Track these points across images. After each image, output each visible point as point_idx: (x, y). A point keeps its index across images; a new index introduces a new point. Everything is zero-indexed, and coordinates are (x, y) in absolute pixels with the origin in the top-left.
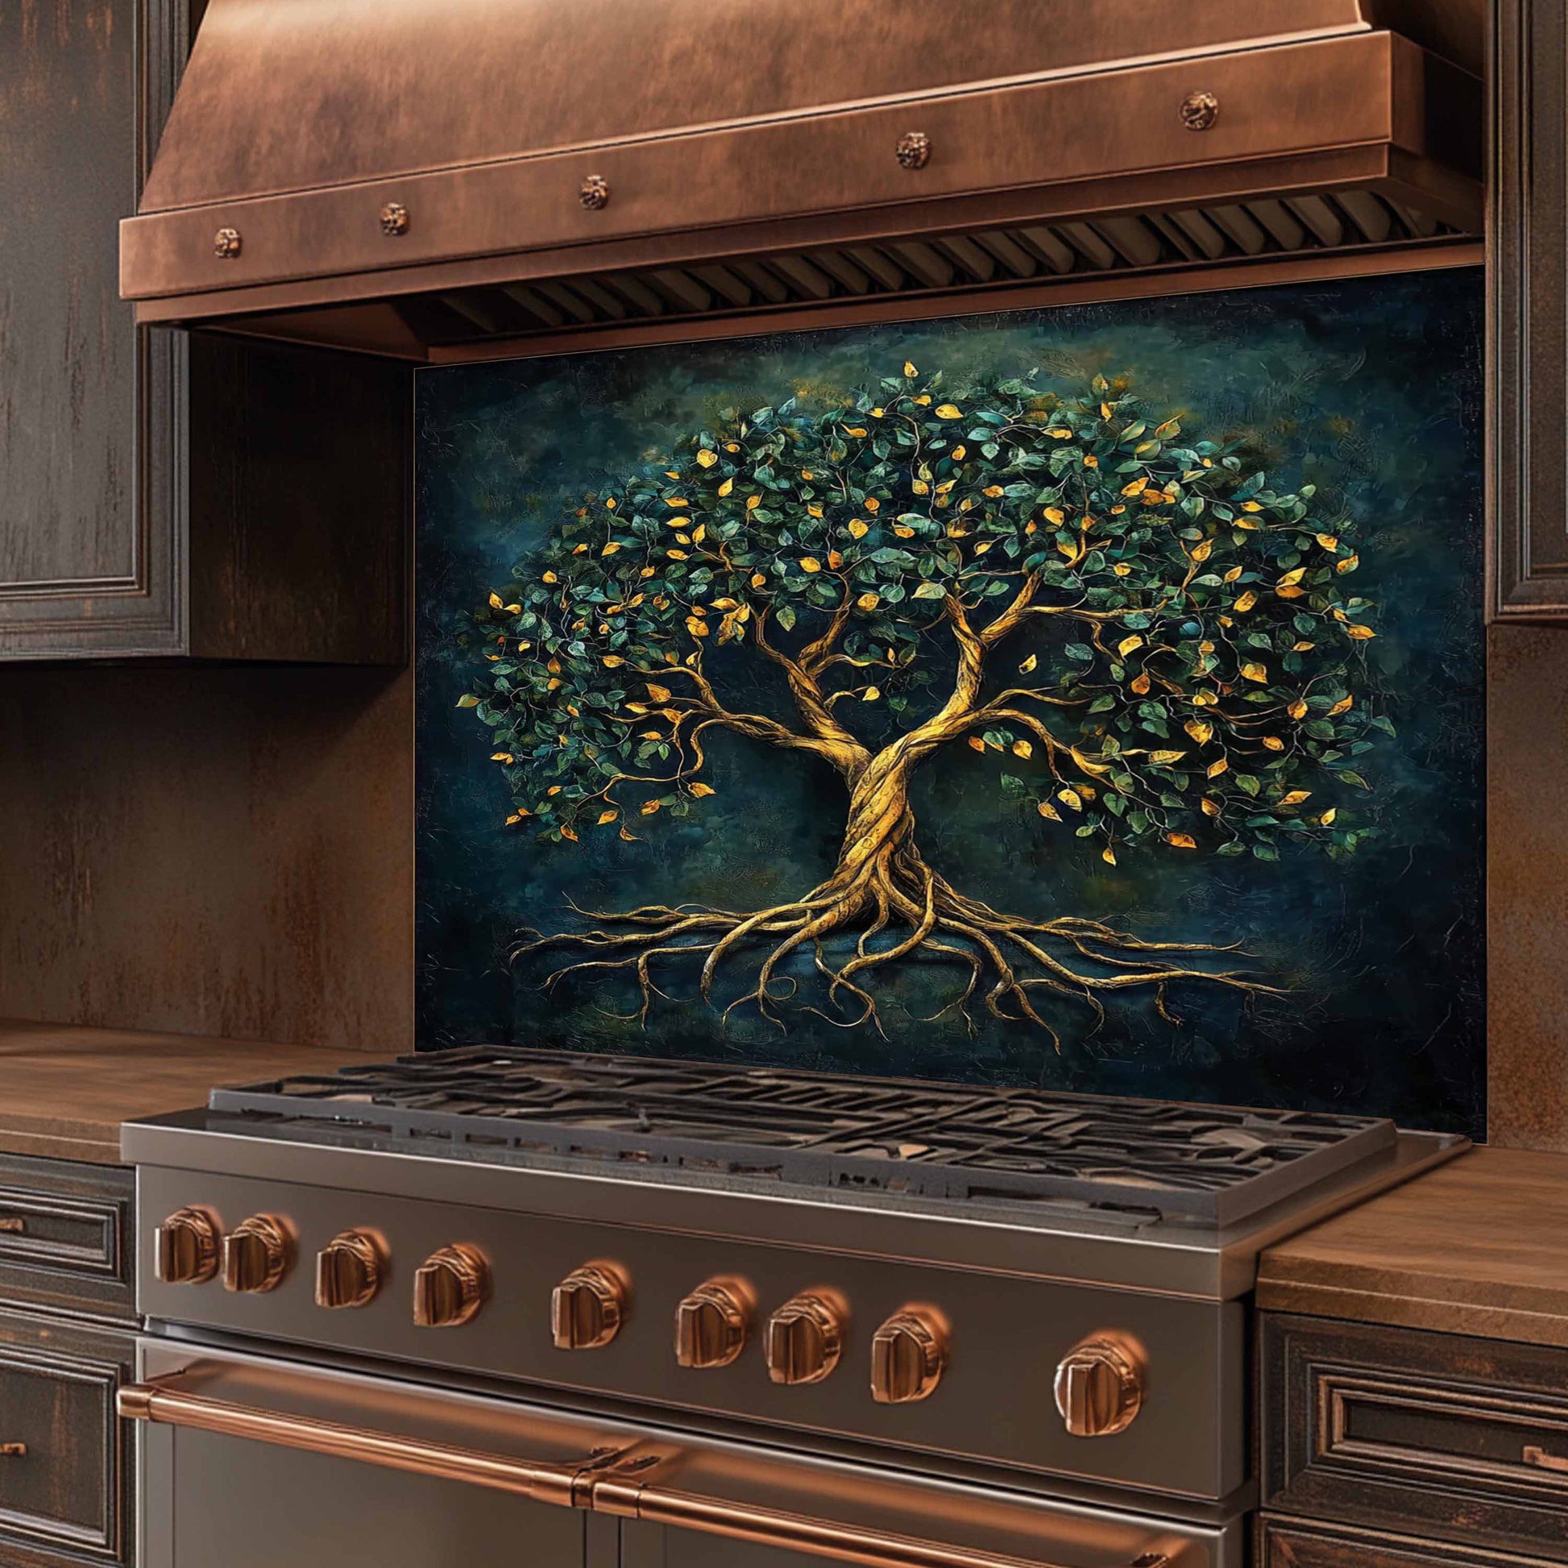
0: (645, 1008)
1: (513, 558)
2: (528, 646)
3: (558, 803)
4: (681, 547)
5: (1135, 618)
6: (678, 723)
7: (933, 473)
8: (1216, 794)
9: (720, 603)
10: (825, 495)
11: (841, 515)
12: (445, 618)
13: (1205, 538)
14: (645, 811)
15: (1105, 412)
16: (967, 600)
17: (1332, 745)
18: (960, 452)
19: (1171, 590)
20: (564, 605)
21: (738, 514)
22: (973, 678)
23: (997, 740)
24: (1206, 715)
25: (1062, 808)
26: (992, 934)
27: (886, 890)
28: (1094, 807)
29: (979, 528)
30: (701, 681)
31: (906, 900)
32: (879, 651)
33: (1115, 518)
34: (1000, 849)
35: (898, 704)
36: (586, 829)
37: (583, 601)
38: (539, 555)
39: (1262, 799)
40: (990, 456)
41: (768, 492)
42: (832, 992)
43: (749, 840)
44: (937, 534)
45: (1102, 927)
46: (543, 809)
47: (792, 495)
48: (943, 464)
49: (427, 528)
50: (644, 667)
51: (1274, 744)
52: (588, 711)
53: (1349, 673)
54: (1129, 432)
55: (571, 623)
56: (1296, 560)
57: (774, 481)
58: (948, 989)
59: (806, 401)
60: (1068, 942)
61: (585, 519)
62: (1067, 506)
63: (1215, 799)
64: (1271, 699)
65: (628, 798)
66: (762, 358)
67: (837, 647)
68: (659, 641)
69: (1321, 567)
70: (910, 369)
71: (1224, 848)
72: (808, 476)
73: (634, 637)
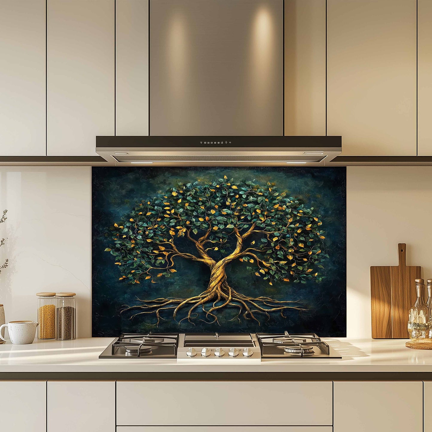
0: (158, 322)
1: (121, 215)
2: (125, 236)
3: (134, 274)
4: (168, 214)
5: (276, 233)
6: (167, 255)
7: (231, 200)
8: (293, 270)
9: (178, 227)
10: (205, 204)
11: (209, 208)
12: (101, 229)
13: (291, 217)
14: (158, 276)
15: (270, 190)
16: (239, 229)
17: (317, 260)
18: (237, 196)
19: (284, 228)
20: (136, 227)
21: (183, 207)
22: (240, 246)
23: (246, 259)
24: (291, 254)
25: (260, 273)
26: (245, 301)
27: (220, 292)
28: (267, 273)
29: (242, 213)
30: (173, 245)
31: (224, 294)
32: (218, 239)
33: (272, 212)
34: (247, 282)
35: (223, 251)
36: (142, 280)
37: (141, 226)
38: (129, 215)
39: (303, 271)
40: (244, 198)
41: (190, 202)
42: (207, 316)
43: (186, 282)
44: (232, 214)
45: (269, 298)
46: (130, 276)
47: (197, 203)
48: (233, 199)
49: (96, 206)
50: (158, 242)
51: (305, 260)
52: (142, 252)
53: (320, 245)
54: (275, 194)
55: (138, 231)
56: (310, 222)
57: (192, 200)
58: (234, 313)
59: (200, 182)
60: (262, 302)
61: (141, 206)
62: (262, 209)
63: (293, 271)
64: (305, 250)
65: (153, 273)
66: (189, 172)
67: (208, 238)
68: (162, 236)
69: (315, 224)
70: (225, 177)
71: (295, 281)
72: (201, 199)
73: (155, 235)
